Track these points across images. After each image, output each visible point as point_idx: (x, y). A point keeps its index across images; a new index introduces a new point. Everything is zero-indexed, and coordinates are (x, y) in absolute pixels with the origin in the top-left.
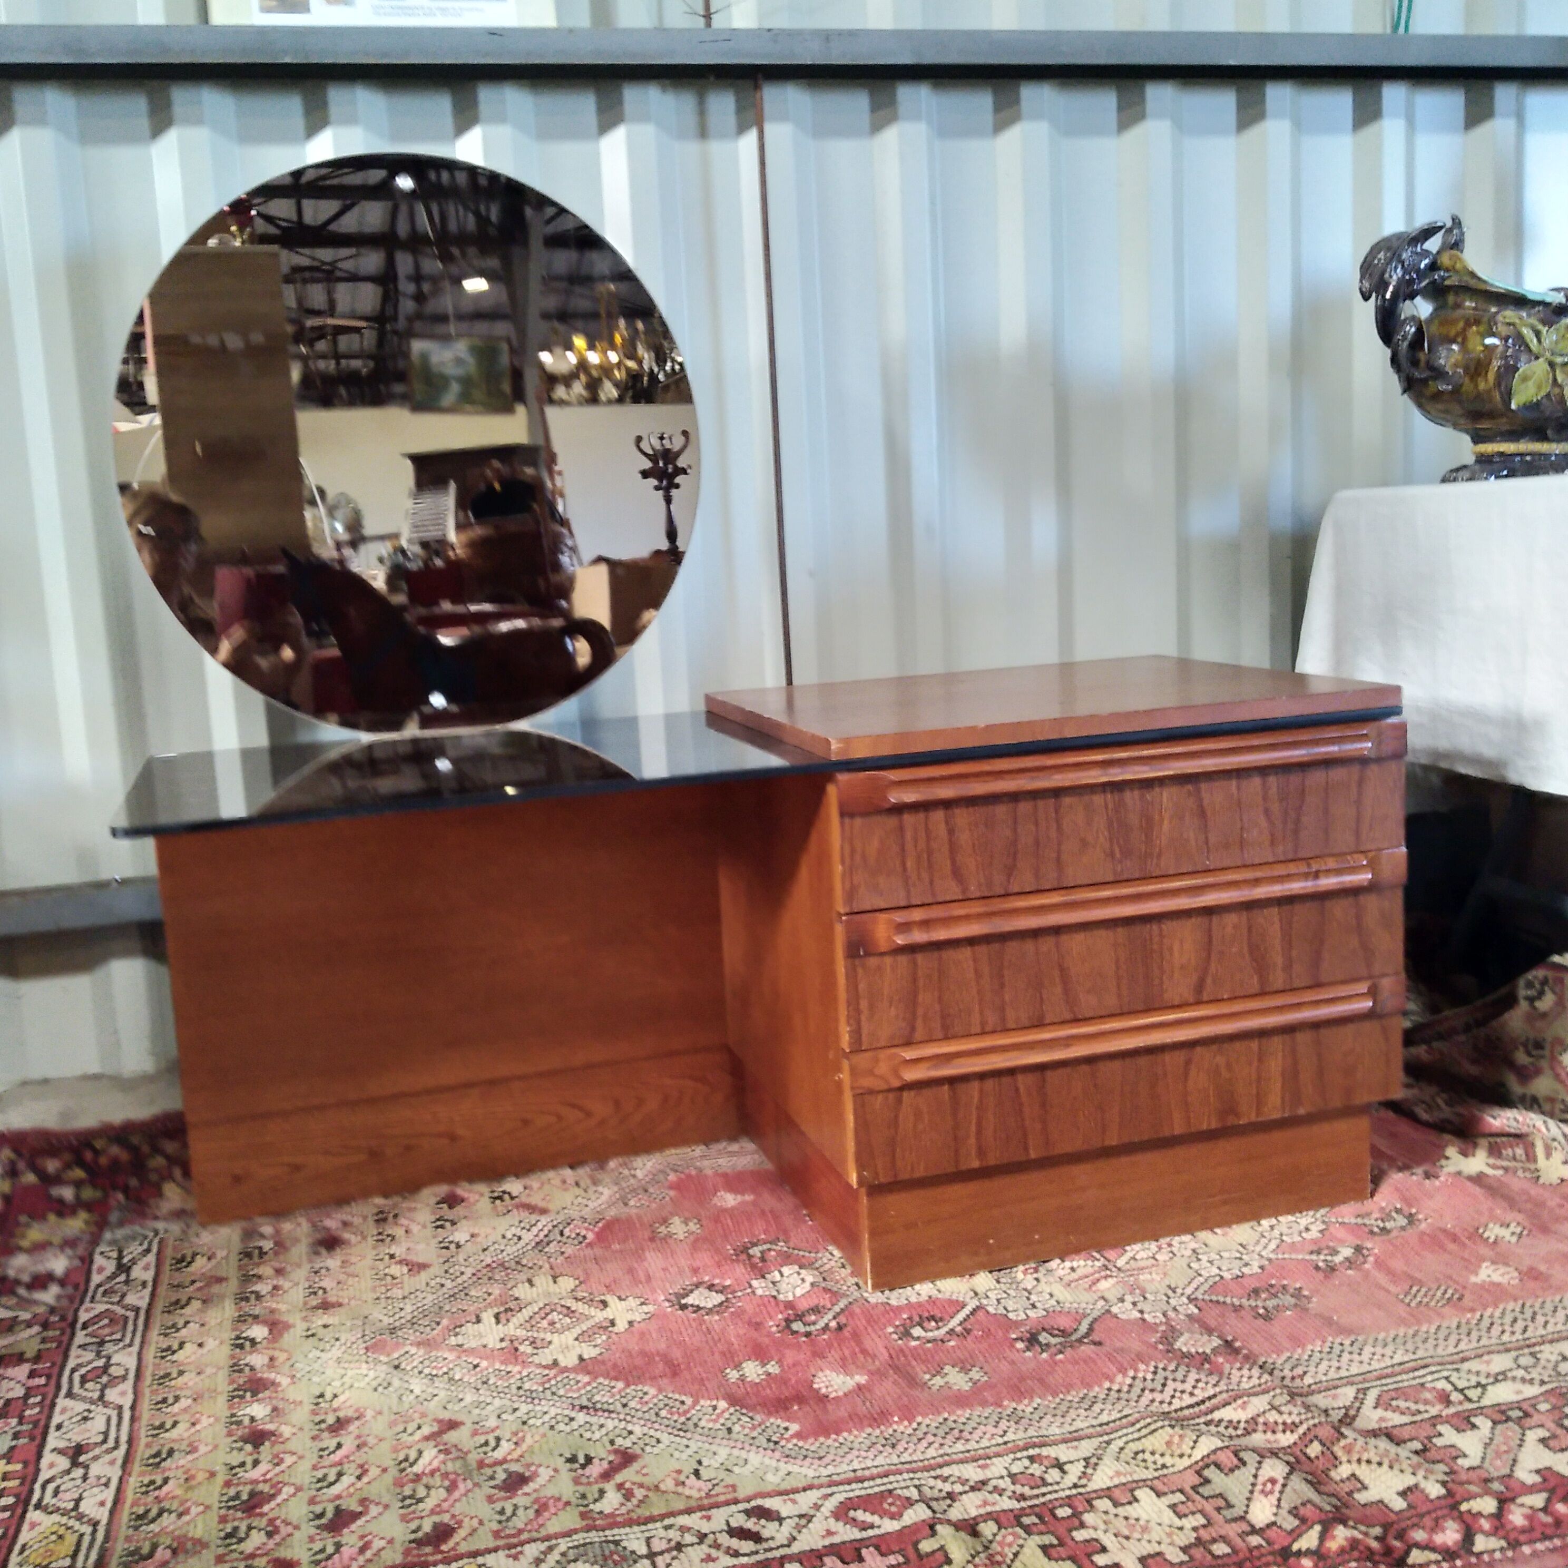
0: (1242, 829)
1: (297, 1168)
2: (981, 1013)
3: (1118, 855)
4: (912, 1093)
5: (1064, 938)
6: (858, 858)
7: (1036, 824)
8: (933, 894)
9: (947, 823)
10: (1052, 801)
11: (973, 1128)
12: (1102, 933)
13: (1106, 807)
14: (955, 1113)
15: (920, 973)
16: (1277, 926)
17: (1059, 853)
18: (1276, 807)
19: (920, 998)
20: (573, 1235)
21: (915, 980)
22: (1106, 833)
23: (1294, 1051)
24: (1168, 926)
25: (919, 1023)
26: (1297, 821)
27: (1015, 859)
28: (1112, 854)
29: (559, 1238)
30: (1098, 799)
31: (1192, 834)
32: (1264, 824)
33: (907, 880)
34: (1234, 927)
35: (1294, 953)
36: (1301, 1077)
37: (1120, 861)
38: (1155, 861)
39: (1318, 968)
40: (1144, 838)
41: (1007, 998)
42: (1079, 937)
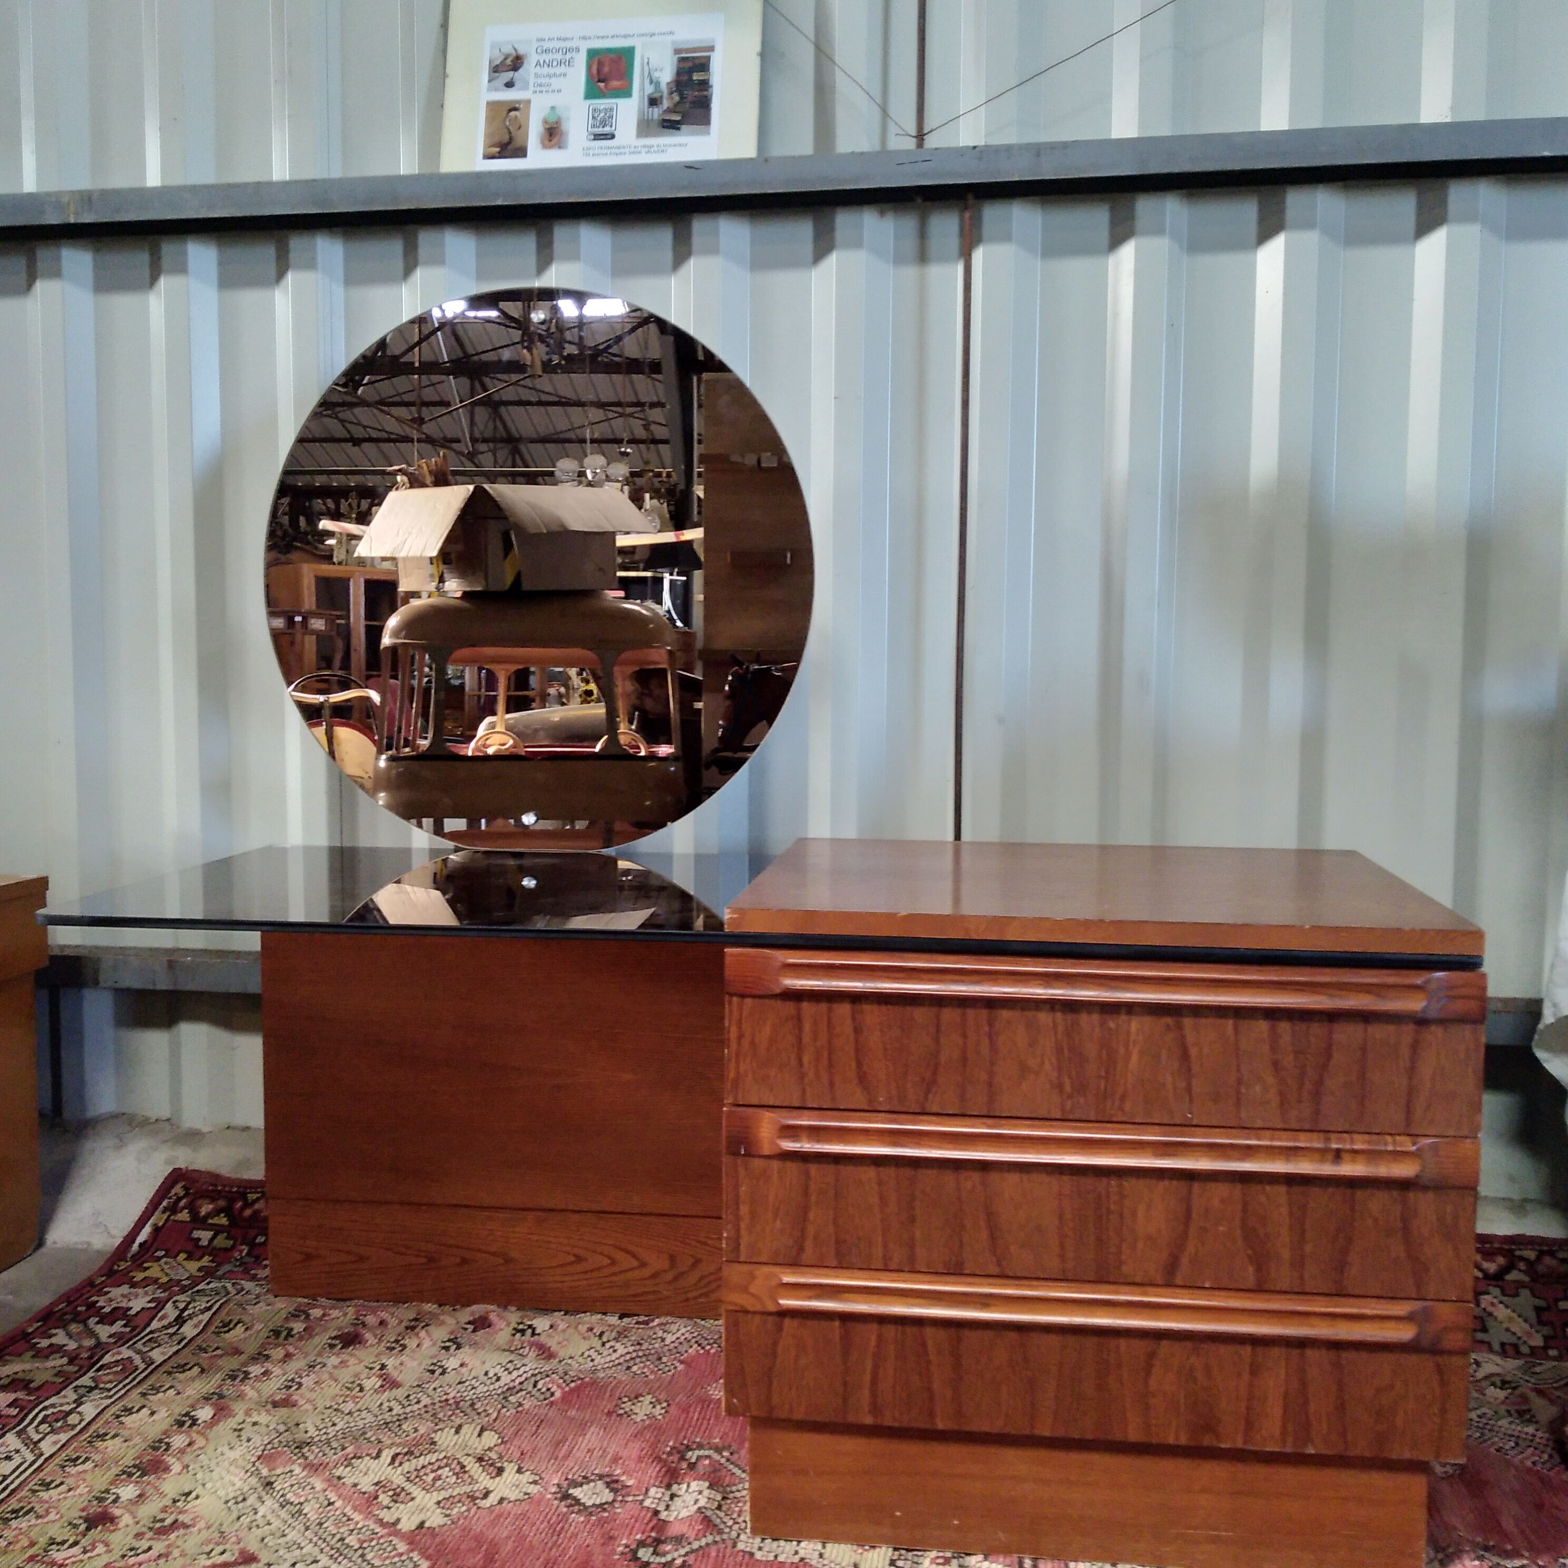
0: (1240, 1081)
1: (361, 1259)
2: (885, 1246)
3: (1068, 1088)
4: (796, 1322)
5: (994, 1176)
6: (746, 1042)
7: (965, 1036)
8: (833, 1099)
9: (854, 1019)
10: (984, 1013)
11: (868, 1377)
12: (1045, 1178)
13: (1055, 1027)
14: (846, 1353)
15: (813, 1187)
16: (1284, 1210)
17: (991, 1074)
18: (1288, 1061)
19: (811, 1215)
20: (544, 1390)
21: (806, 1192)
22: (1054, 1061)
23: (1302, 1371)
24: (1129, 1184)
25: (809, 1245)
26: (1320, 1083)
27: (935, 1073)
28: (1060, 1086)
29: (530, 1388)
30: (1044, 1017)
31: (1169, 1078)
32: (1270, 1080)
33: (802, 1077)
34: (1222, 1201)
35: (1308, 1248)
36: (1312, 1407)
37: (1070, 1097)
38: (1117, 1103)
39: (1342, 1272)
40: (1103, 1074)
41: (918, 1235)
42: (1013, 1178)
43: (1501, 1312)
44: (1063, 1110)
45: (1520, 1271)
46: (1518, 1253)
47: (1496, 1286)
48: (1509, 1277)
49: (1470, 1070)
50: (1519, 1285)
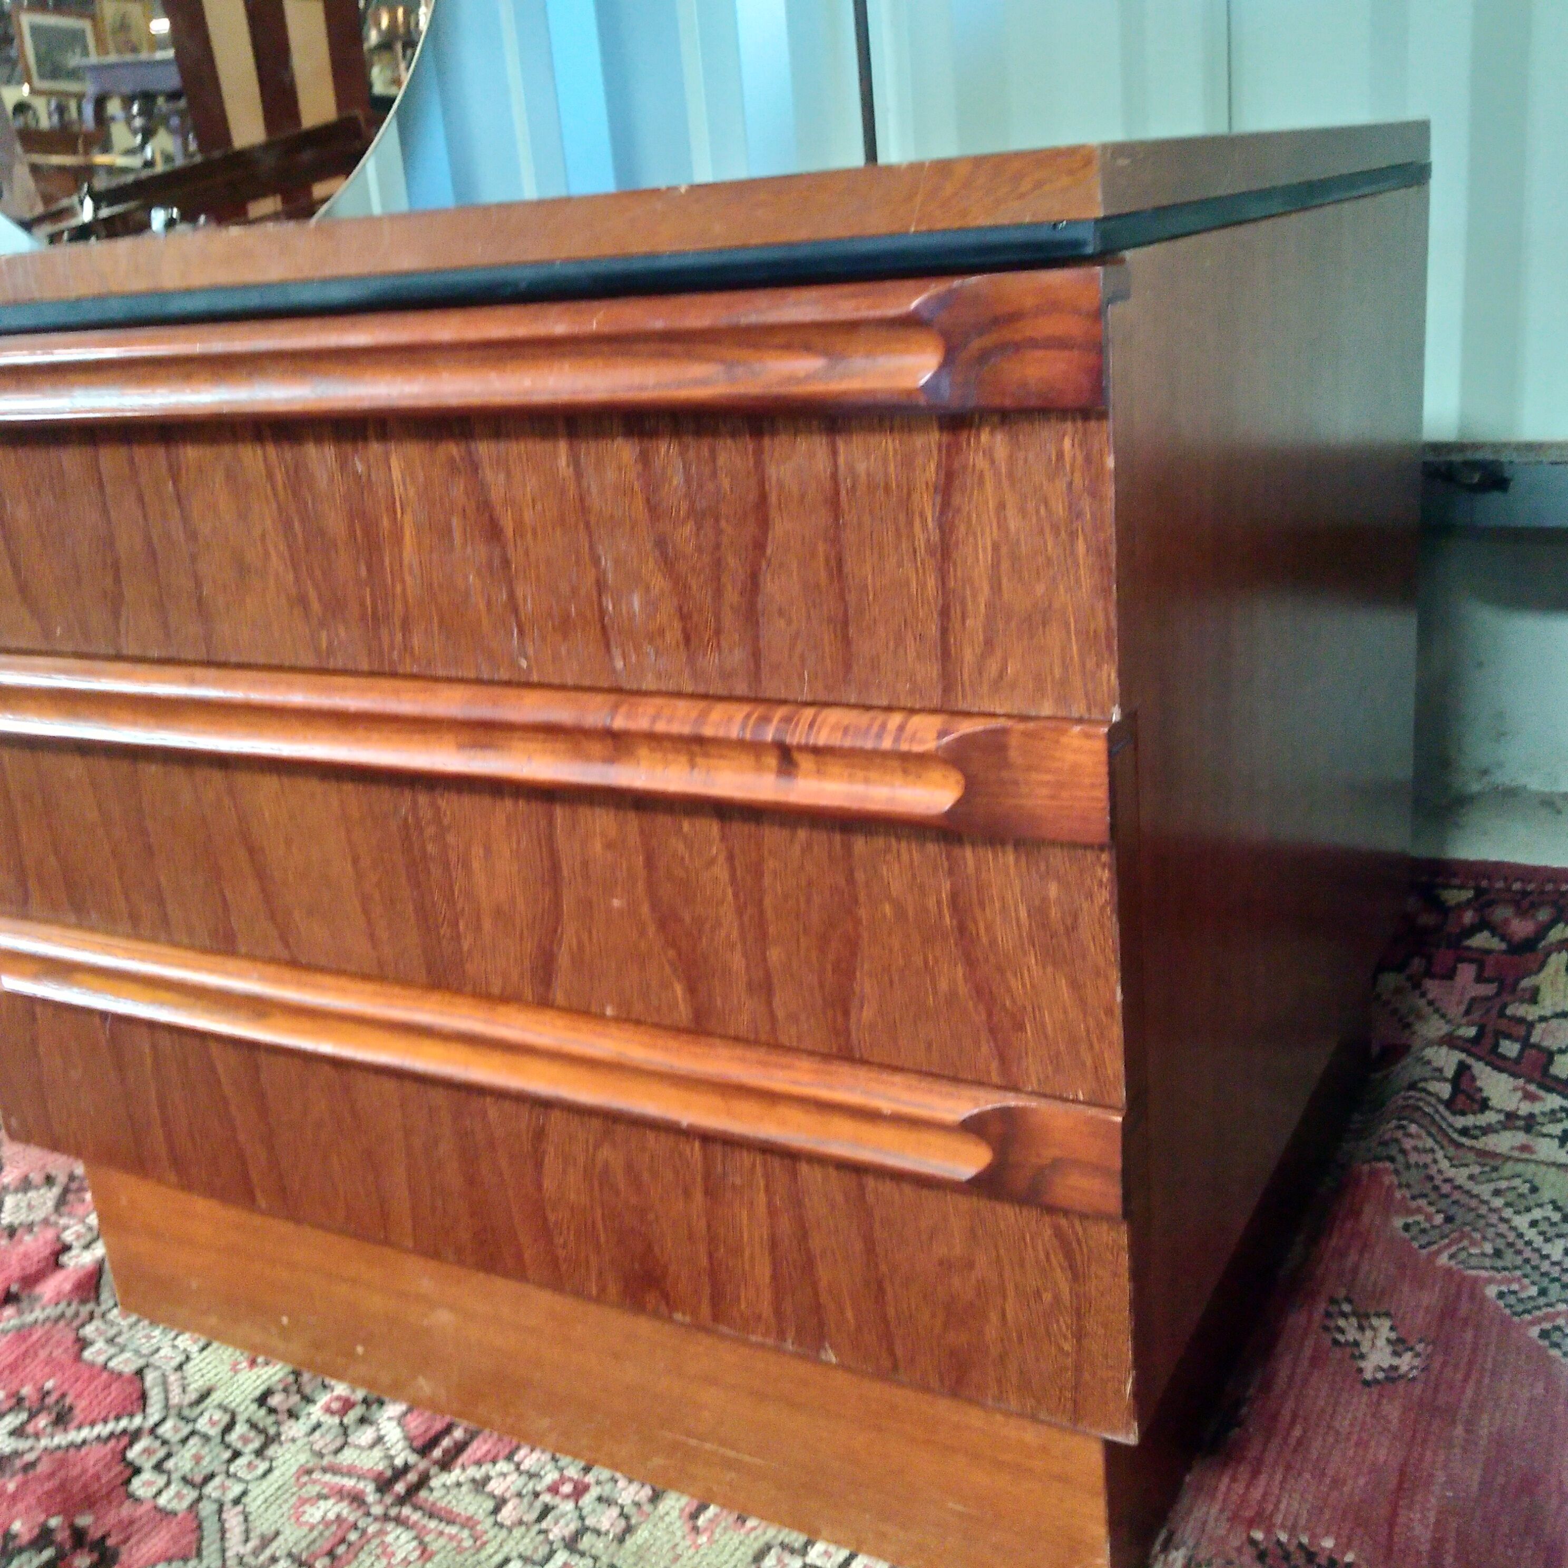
0: (601, 586)
2: (127, 894)
3: (316, 606)
7: (142, 503)
10: (158, 452)
11: (155, 1110)
12: (314, 786)
13: (270, 476)
16: (721, 871)
17: (196, 580)
18: (685, 536)
19: (24, 836)
22: (282, 547)
23: (796, 1201)
26: (753, 586)
27: (117, 579)
28: (302, 601)
30: (250, 458)
31: (473, 581)
32: (659, 583)
34: (609, 845)
35: (775, 954)
36: (824, 1274)
37: (322, 624)
38: (399, 637)
39: (846, 1013)
40: (363, 572)
41: (162, 879)
42: (270, 783)
44: (317, 650)
49: (1081, 547)
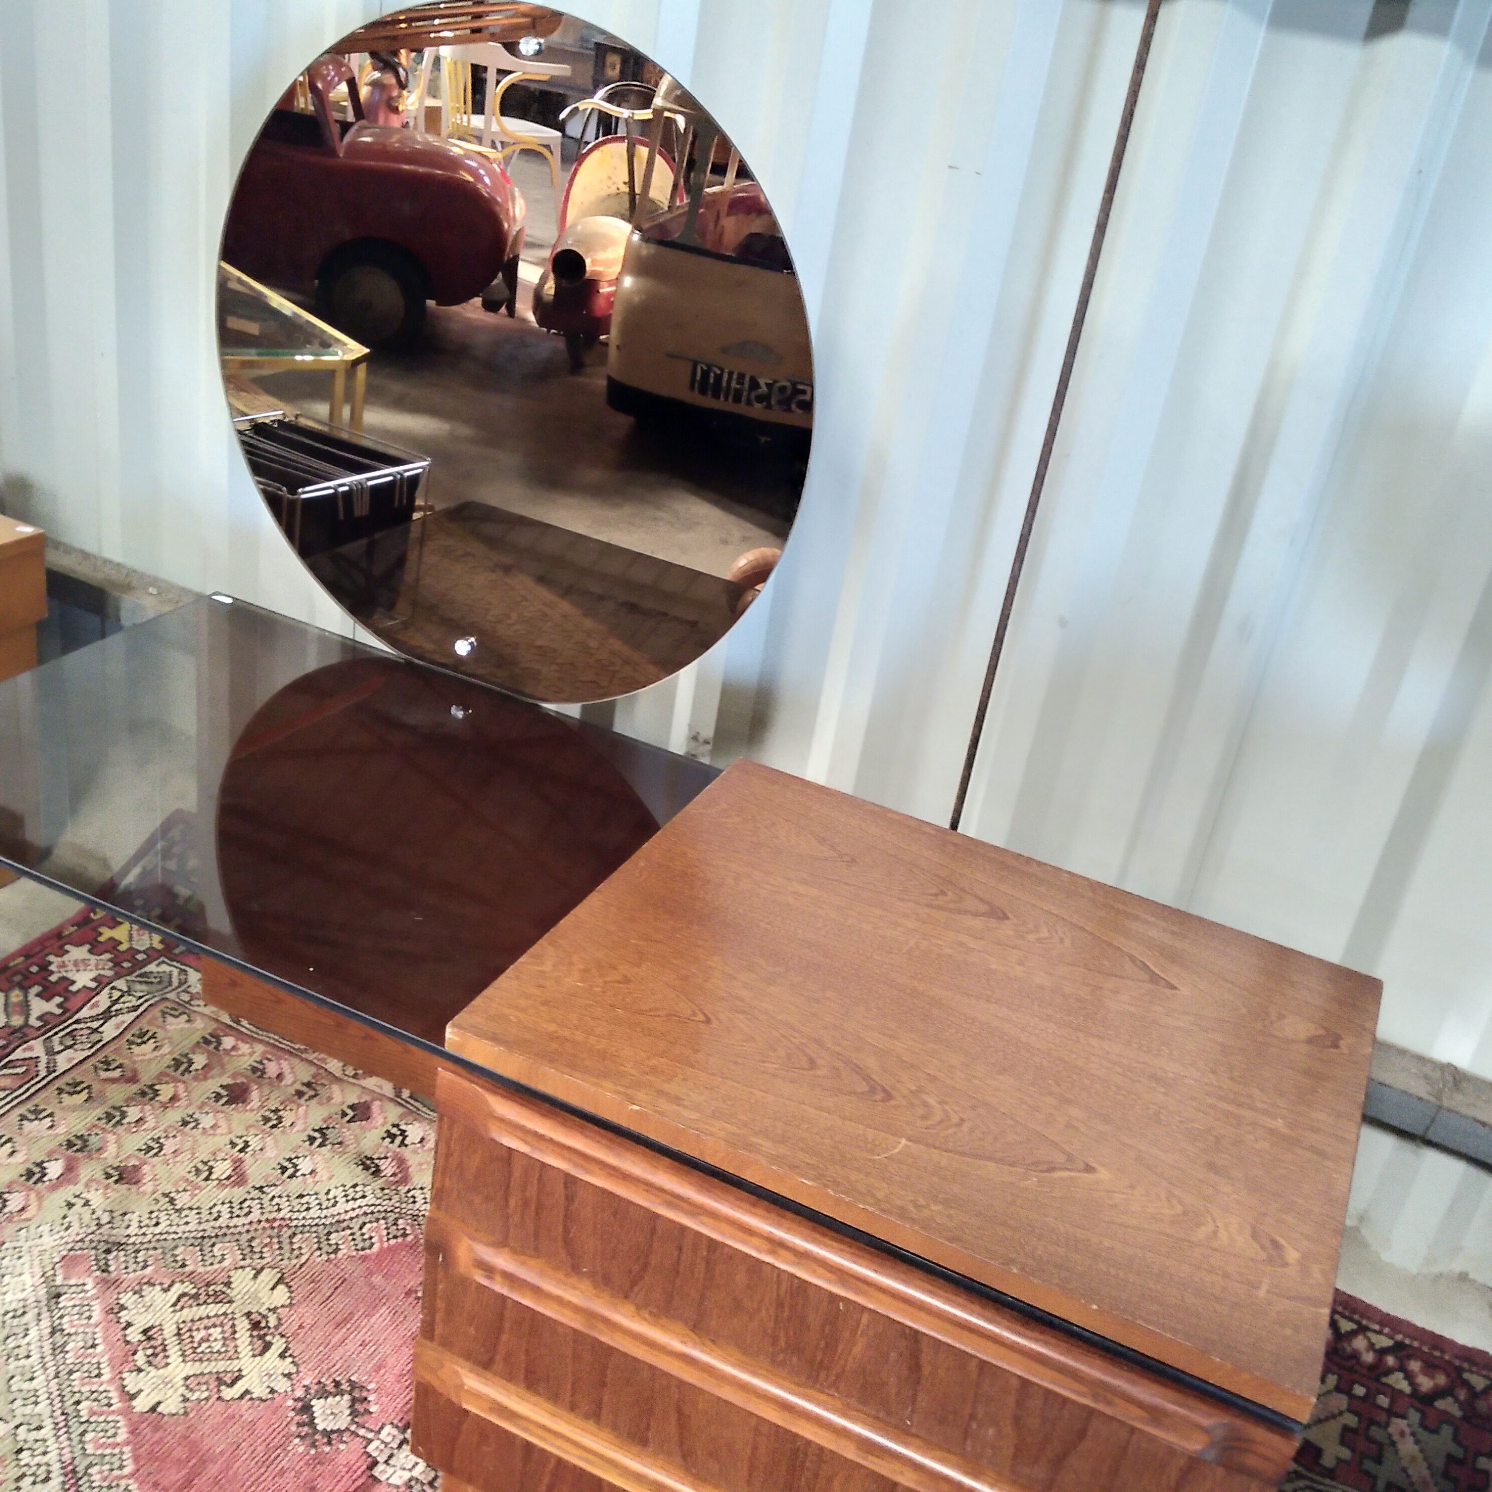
0: (972, 1417)
2: (572, 1394)
3: (782, 1343)
6: (454, 1164)
7: (680, 1249)
8: (537, 1249)
9: (566, 1187)
13: (779, 1282)
14: (525, 1461)
15: (507, 1316)
17: (703, 1297)
18: (1033, 1422)
19: (504, 1337)
21: (500, 1318)
22: (772, 1311)
25: (500, 1358)
26: (1063, 1456)
27: (643, 1270)
28: (774, 1337)
29: (356, 1229)
31: (893, 1380)
32: (1008, 1429)
33: (507, 1218)
37: (783, 1351)
38: (832, 1378)
40: (822, 1346)
41: (606, 1399)
43: (1407, 1447)
45: (1457, 1400)
46: (1466, 1376)
47: (1417, 1410)
48: (1440, 1404)
50: (1446, 1418)
